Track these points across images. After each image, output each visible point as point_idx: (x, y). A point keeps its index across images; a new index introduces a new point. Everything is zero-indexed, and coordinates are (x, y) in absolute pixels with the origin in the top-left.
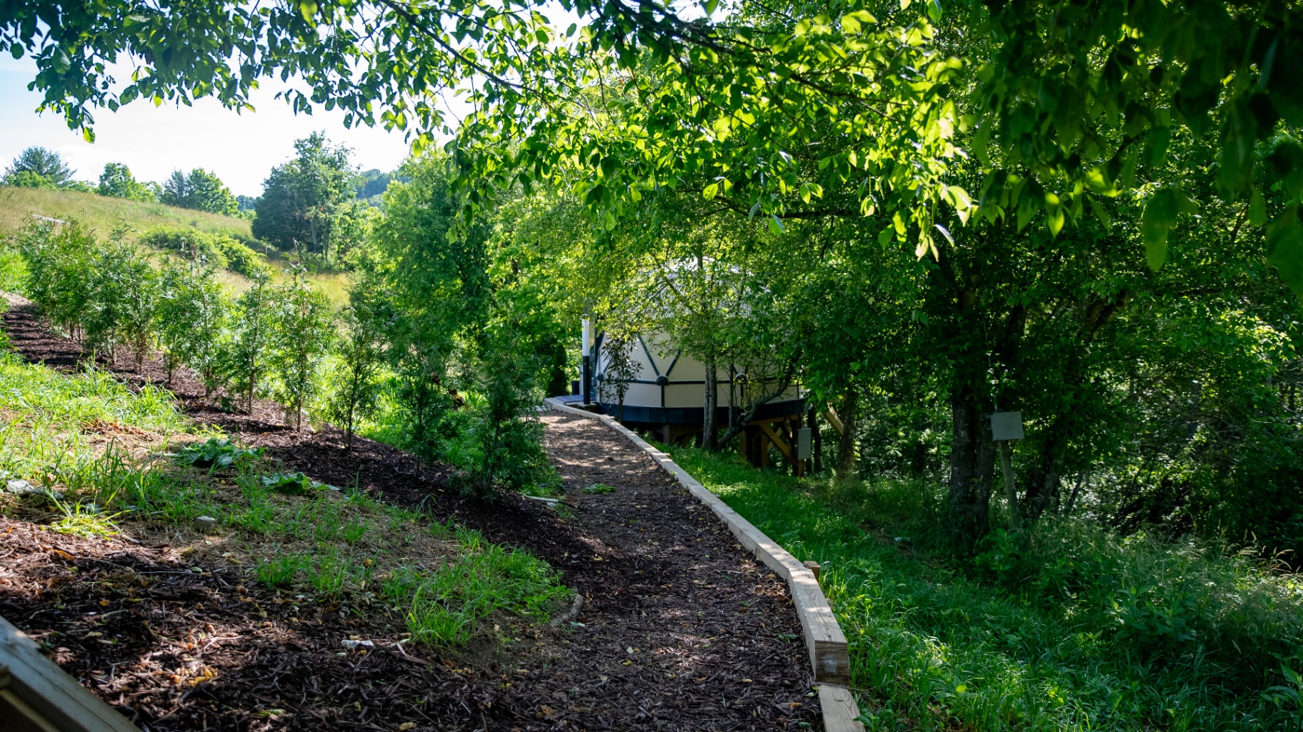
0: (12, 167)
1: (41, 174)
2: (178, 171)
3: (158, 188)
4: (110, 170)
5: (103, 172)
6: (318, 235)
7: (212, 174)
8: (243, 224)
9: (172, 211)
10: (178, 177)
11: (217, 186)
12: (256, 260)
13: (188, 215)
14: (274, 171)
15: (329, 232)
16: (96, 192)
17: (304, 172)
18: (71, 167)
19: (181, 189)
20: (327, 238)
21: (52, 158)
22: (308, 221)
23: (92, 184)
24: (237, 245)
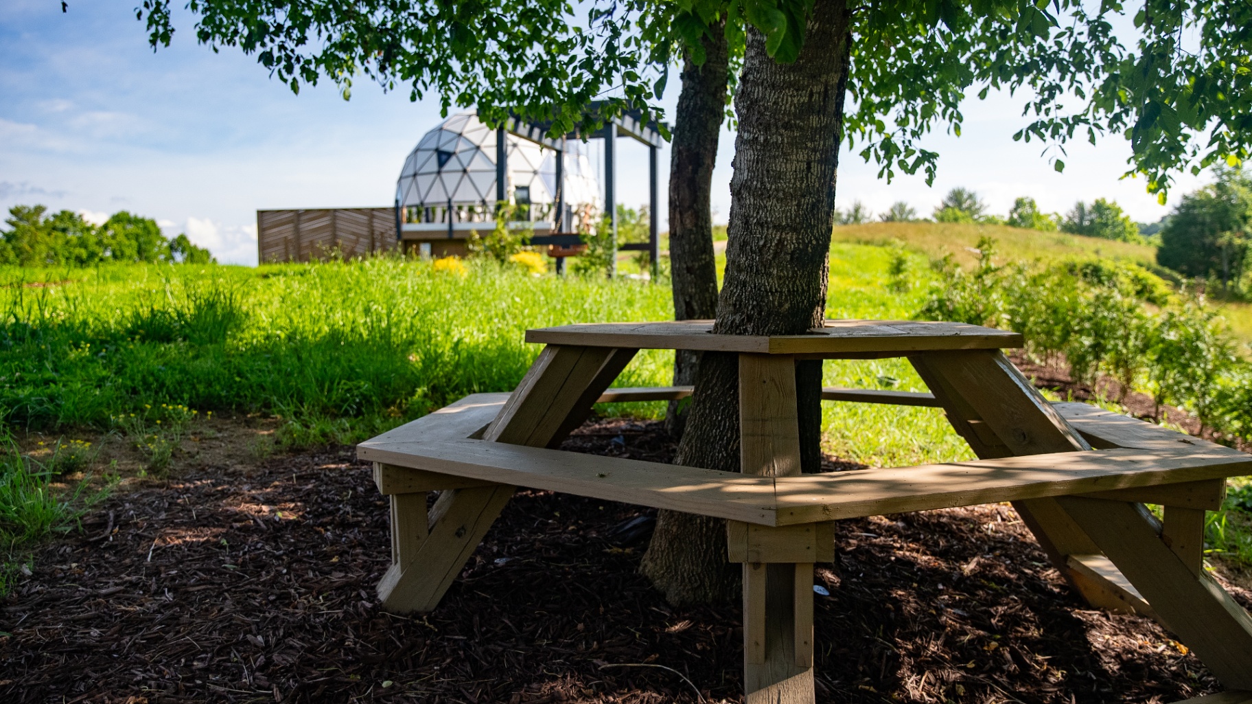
0: (940, 205)
1: (960, 210)
2: (1080, 201)
3: (1060, 219)
4: (1019, 204)
5: (1012, 205)
6: (1231, 262)
7: (1114, 203)
8: (1148, 251)
9: (1077, 240)
10: (1080, 207)
11: (1117, 215)
12: (1161, 287)
13: (1090, 243)
14: (1185, 198)
15: (1243, 258)
16: (1006, 224)
17: (1219, 196)
18: (985, 203)
19: (1082, 218)
20: (1240, 264)
21: (971, 196)
22: (1220, 248)
23: (1003, 217)
24: (1143, 273)
